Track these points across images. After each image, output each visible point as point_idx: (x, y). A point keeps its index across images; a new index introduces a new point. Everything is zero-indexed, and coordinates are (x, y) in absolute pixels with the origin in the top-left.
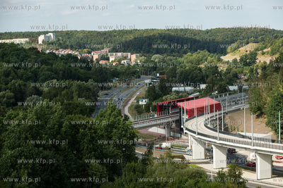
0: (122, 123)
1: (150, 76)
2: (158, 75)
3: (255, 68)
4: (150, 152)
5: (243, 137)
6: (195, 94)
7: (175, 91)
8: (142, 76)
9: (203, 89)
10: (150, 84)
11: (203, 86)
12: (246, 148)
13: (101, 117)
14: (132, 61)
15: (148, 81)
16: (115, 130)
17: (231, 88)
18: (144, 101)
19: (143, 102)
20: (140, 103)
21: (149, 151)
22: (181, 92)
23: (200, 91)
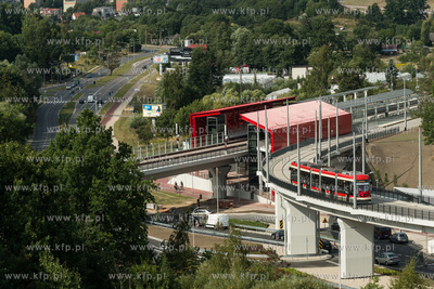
0: (113, 163)
1: (167, 48)
2: (187, 44)
3: (423, 29)
4: (181, 237)
5: (410, 198)
6: (280, 92)
7: (231, 85)
8: (144, 47)
9: (299, 80)
10: (166, 66)
11: (299, 73)
12: (423, 228)
13: (62, 147)
14: (119, 8)
15: (162, 59)
16: (96, 182)
17: (373, 77)
18: (155, 107)
19: (152, 112)
20: (146, 113)
21: (180, 235)
22: (247, 86)
23: (292, 85)
